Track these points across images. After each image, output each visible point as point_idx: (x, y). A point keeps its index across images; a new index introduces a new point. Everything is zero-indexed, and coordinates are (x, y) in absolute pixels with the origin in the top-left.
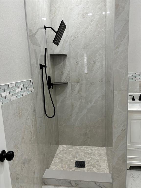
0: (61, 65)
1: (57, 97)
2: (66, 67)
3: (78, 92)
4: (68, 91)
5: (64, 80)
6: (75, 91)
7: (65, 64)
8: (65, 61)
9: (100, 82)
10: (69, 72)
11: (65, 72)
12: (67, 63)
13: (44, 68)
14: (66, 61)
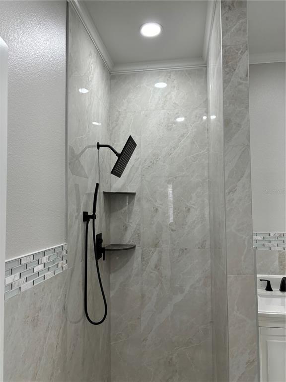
0: (123, 211)
1: (112, 275)
2: (132, 216)
3: (156, 267)
4: (135, 265)
5: (127, 240)
6: (149, 264)
7: (132, 209)
8: (131, 204)
9: (199, 248)
10: (139, 225)
11: (130, 224)
12: (136, 208)
13: (91, 220)
14: (133, 204)
